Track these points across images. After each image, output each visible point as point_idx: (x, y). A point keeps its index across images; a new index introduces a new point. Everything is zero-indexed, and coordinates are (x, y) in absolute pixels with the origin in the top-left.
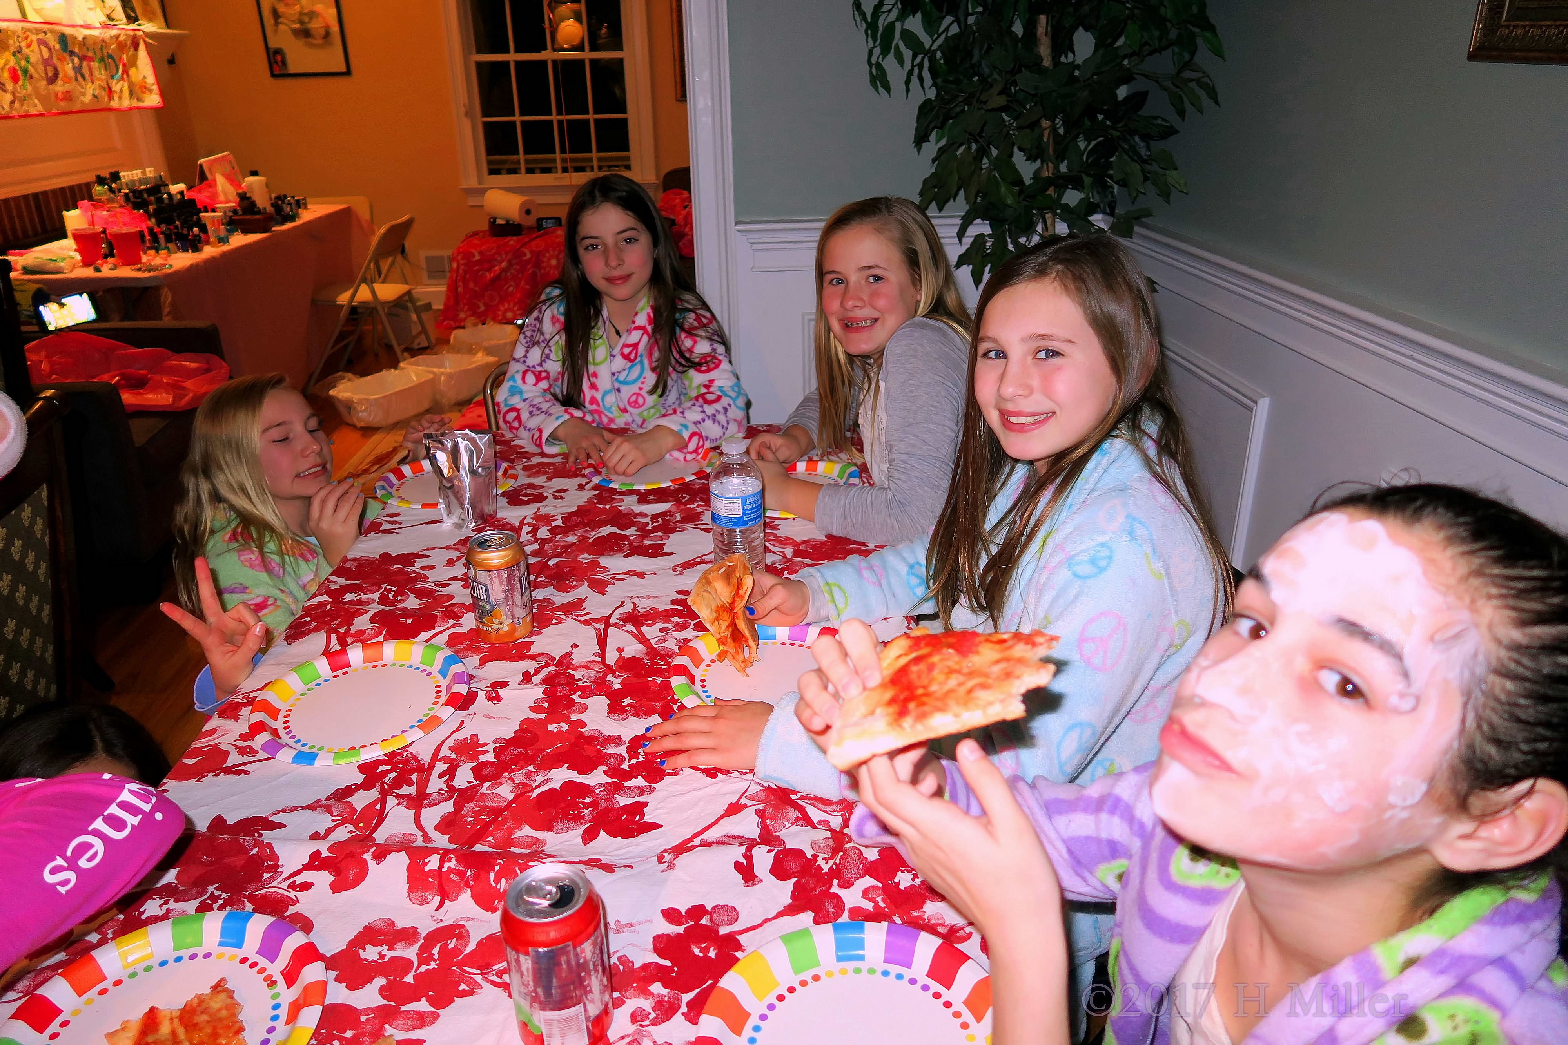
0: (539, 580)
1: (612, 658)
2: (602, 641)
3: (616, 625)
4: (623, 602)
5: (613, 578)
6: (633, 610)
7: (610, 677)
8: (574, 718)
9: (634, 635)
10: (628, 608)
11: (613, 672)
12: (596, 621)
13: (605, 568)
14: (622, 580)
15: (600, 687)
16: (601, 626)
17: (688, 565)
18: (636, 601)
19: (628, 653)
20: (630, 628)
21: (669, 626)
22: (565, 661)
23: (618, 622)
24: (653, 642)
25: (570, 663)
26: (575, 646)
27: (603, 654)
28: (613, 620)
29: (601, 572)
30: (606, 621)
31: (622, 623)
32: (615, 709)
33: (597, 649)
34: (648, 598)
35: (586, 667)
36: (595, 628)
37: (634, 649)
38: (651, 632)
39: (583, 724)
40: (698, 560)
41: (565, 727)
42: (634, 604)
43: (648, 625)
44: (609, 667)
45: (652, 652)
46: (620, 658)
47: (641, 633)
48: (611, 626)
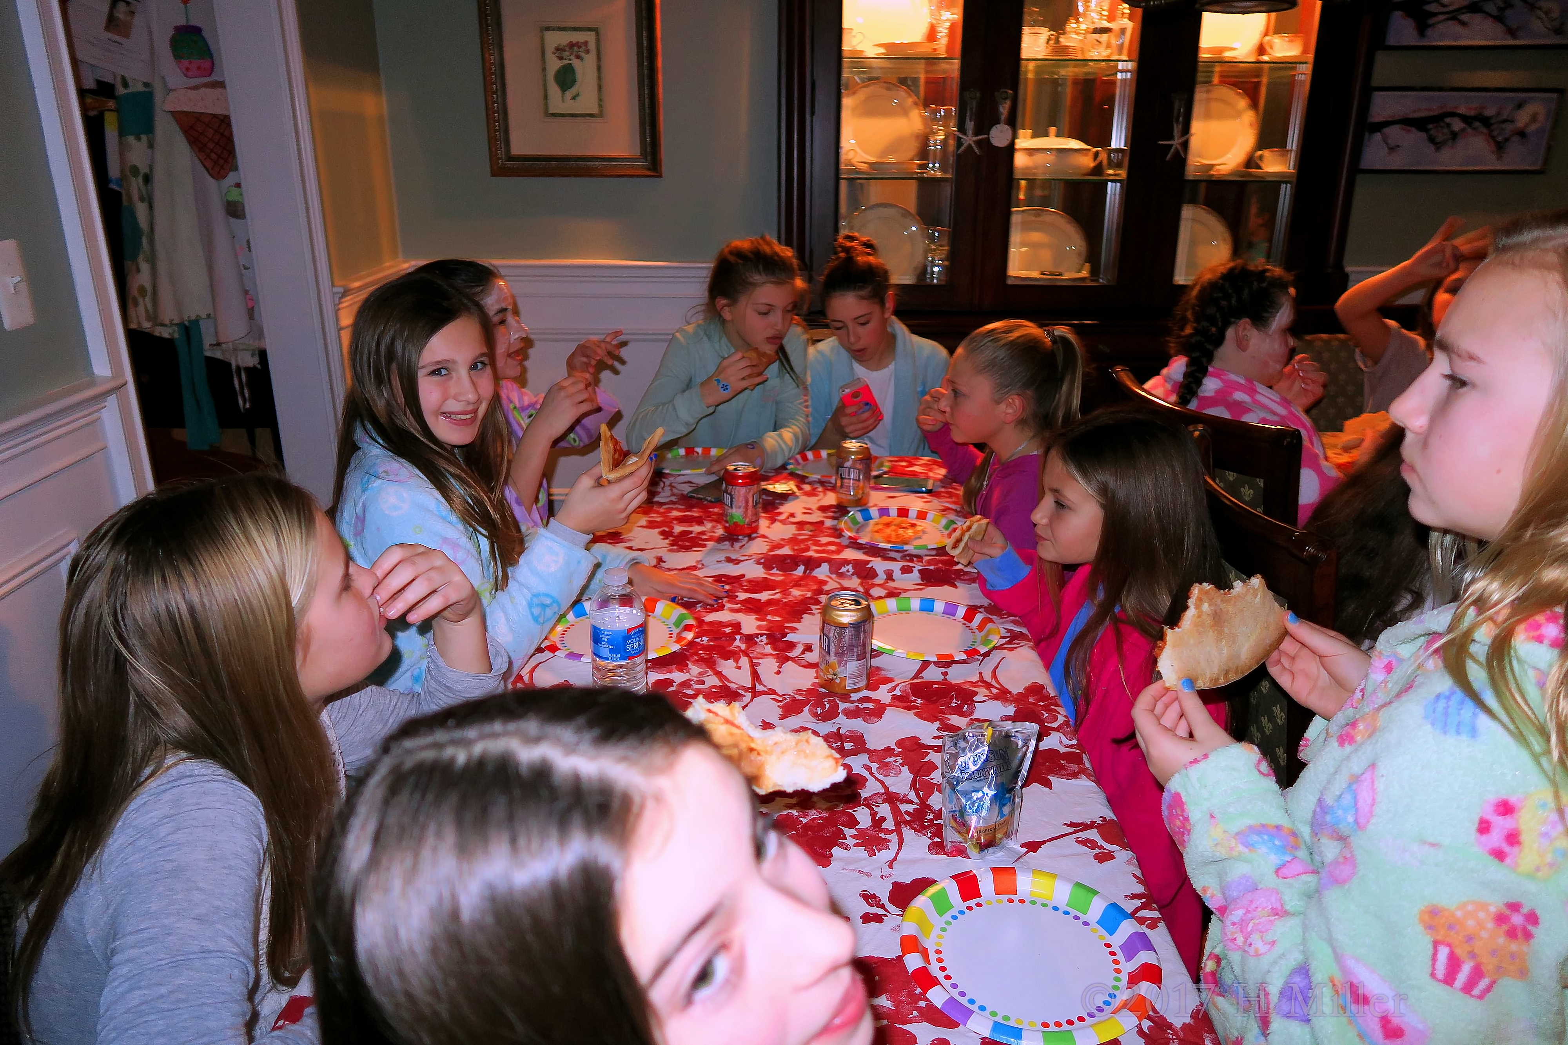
0: (839, 744)
1: (744, 661)
2: (755, 676)
3: (746, 689)
7: (743, 647)
8: (765, 623)
9: (728, 680)
11: (741, 651)
12: (763, 693)
15: (750, 639)
16: (759, 688)
19: (731, 663)
20: (732, 687)
21: (696, 687)
22: (783, 659)
23: (743, 693)
24: (710, 673)
25: (778, 659)
26: (778, 673)
27: (753, 666)
28: (749, 695)
30: (755, 694)
31: (740, 691)
32: (737, 626)
33: (759, 669)
35: (764, 655)
36: (764, 686)
37: (727, 667)
38: (712, 681)
39: (758, 619)
41: (769, 617)
43: (714, 687)
44: (747, 655)
45: (710, 664)
46: (737, 661)
47: (721, 681)
48: (749, 688)
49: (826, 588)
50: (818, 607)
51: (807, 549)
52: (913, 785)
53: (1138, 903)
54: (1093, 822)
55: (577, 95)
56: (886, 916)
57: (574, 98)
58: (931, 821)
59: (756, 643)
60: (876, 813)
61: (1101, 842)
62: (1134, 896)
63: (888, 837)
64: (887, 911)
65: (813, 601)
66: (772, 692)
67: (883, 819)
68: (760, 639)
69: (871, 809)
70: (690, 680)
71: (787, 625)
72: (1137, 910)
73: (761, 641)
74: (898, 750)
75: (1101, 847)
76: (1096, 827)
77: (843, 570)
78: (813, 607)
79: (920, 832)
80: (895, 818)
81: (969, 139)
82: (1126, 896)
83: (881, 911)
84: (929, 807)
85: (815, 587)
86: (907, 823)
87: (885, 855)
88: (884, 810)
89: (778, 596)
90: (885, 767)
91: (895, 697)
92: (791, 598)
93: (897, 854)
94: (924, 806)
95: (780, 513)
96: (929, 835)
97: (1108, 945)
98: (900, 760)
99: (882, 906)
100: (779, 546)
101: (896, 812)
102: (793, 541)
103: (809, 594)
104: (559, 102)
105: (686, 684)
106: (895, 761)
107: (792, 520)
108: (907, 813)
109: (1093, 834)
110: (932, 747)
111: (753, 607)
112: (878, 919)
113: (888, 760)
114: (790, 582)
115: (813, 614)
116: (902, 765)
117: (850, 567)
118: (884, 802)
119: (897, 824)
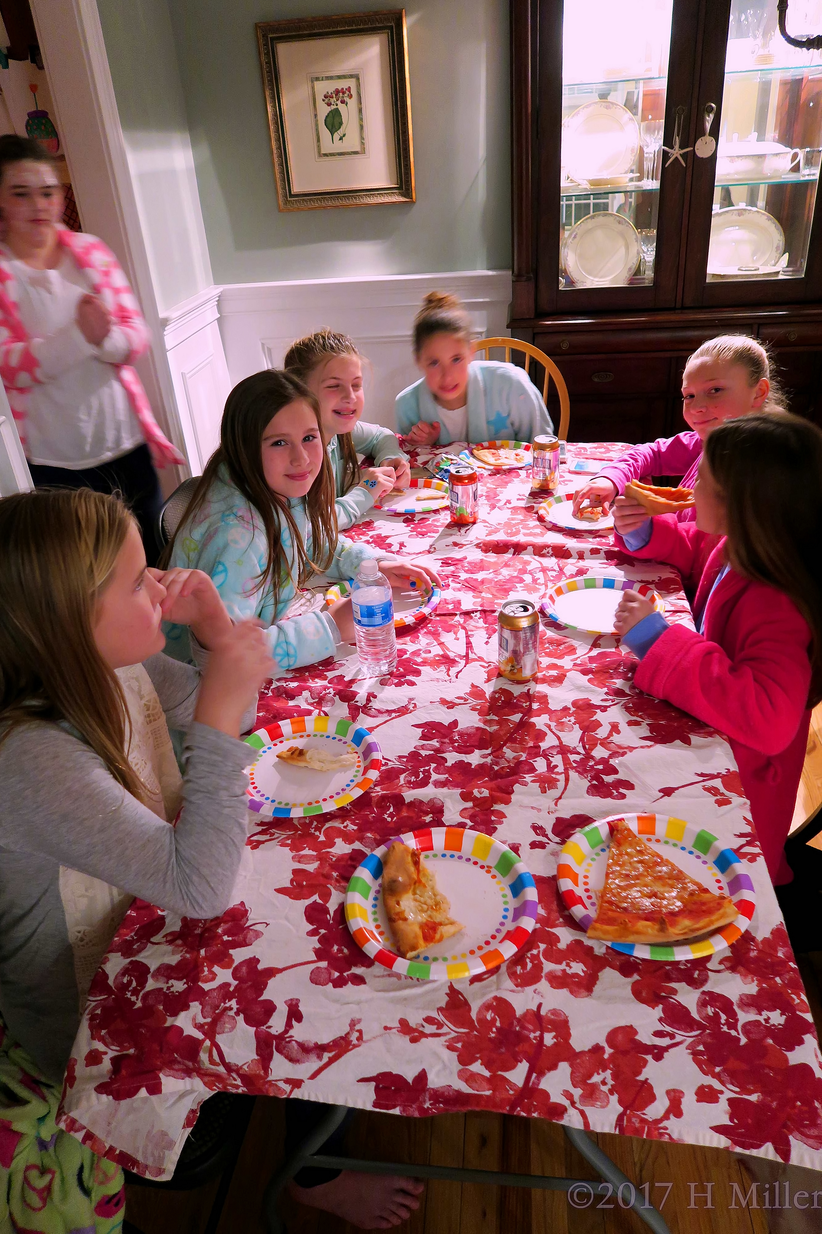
0: (528, 704)
1: (462, 633)
2: (469, 645)
3: (461, 657)
4: (457, 677)
5: (466, 700)
6: (449, 670)
7: (462, 621)
8: (479, 600)
9: (448, 649)
10: (453, 671)
11: (460, 624)
12: (474, 660)
13: (473, 709)
14: (458, 698)
15: (467, 614)
16: (471, 656)
17: (403, 711)
18: (447, 678)
19: (451, 635)
20: (451, 655)
21: (424, 655)
23: (459, 660)
24: (435, 643)
25: (487, 630)
27: (468, 636)
28: (463, 662)
29: (477, 705)
30: (468, 661)
31: (457, 659)
32: (458, 603)
33: (471, 640)
34: (438, 680)
35: (477, 627)
36: (475, 654)
37: (447, 638)
38: (437, 650)
39: (474, 597)
40: (394, 715)
41: (483, 594)
42: (449, 676)
43: (438, 655)
44: (464, 628)
45: (435, 635)
46: (455, 633)
47: (443, 650)
48: (464, 656)
49: (529, 568)
50: (522, 585)
51: (517, 533)
52: (582, 739)
53: (743, 841)
54: (719, 773)
55: (344, 135)
56: (548, 843)
57: (341, 139)
58: (592, 767)
59: (471, 618)
60: (551, 762)
61: (722, 790)
62: (742, 835)
63: (558, 777)
64: (549, 839)
65: (517, 580)
66: (481, 659)
67: (556, 766)
68: (475, 614)
69: (548, 760)
70: (420, 650)
71: (496, 601)
72: (742, 846)
73: (476, 616)
74: (573, 709)
75: (722, 794)
76: (720, 777)
77: (544, 551)
78: (518, 585)
79: (582, 774)
80: (565, 764)
81: (676, 152)
82: (735, 835)
83: (545, 840)
84: (592, 758)
85: (521, 567)
86: (573, 768)
87: (554, 793)
88: (557, 760)
89: (491, 576)
90: (561, 725)
91: (575, 665)
92: (500, 577)
93: (563, 793)
94: (588, 756)
95: (499, 500)
96: (589, 778)
97: (718, 881)
98: (573, 719)
99: (546, 836)
100: (496, 531)
101: (566, 761)
102: (508, 525)
103: (515, 574)
104: (328, 143)
105: (416, 653)
106: (569, 721)
107: (508, 505)
108: (575, 761)
109: (718, 783)
110: (598, 707)
111: (472, 587)
112: (542, 846)
113: (564, 720)
114: (502, 563)
115: (518, 591)
116: (574, 724)
117: (550, 549)
118: (558, 753)
119: (566, 769)
